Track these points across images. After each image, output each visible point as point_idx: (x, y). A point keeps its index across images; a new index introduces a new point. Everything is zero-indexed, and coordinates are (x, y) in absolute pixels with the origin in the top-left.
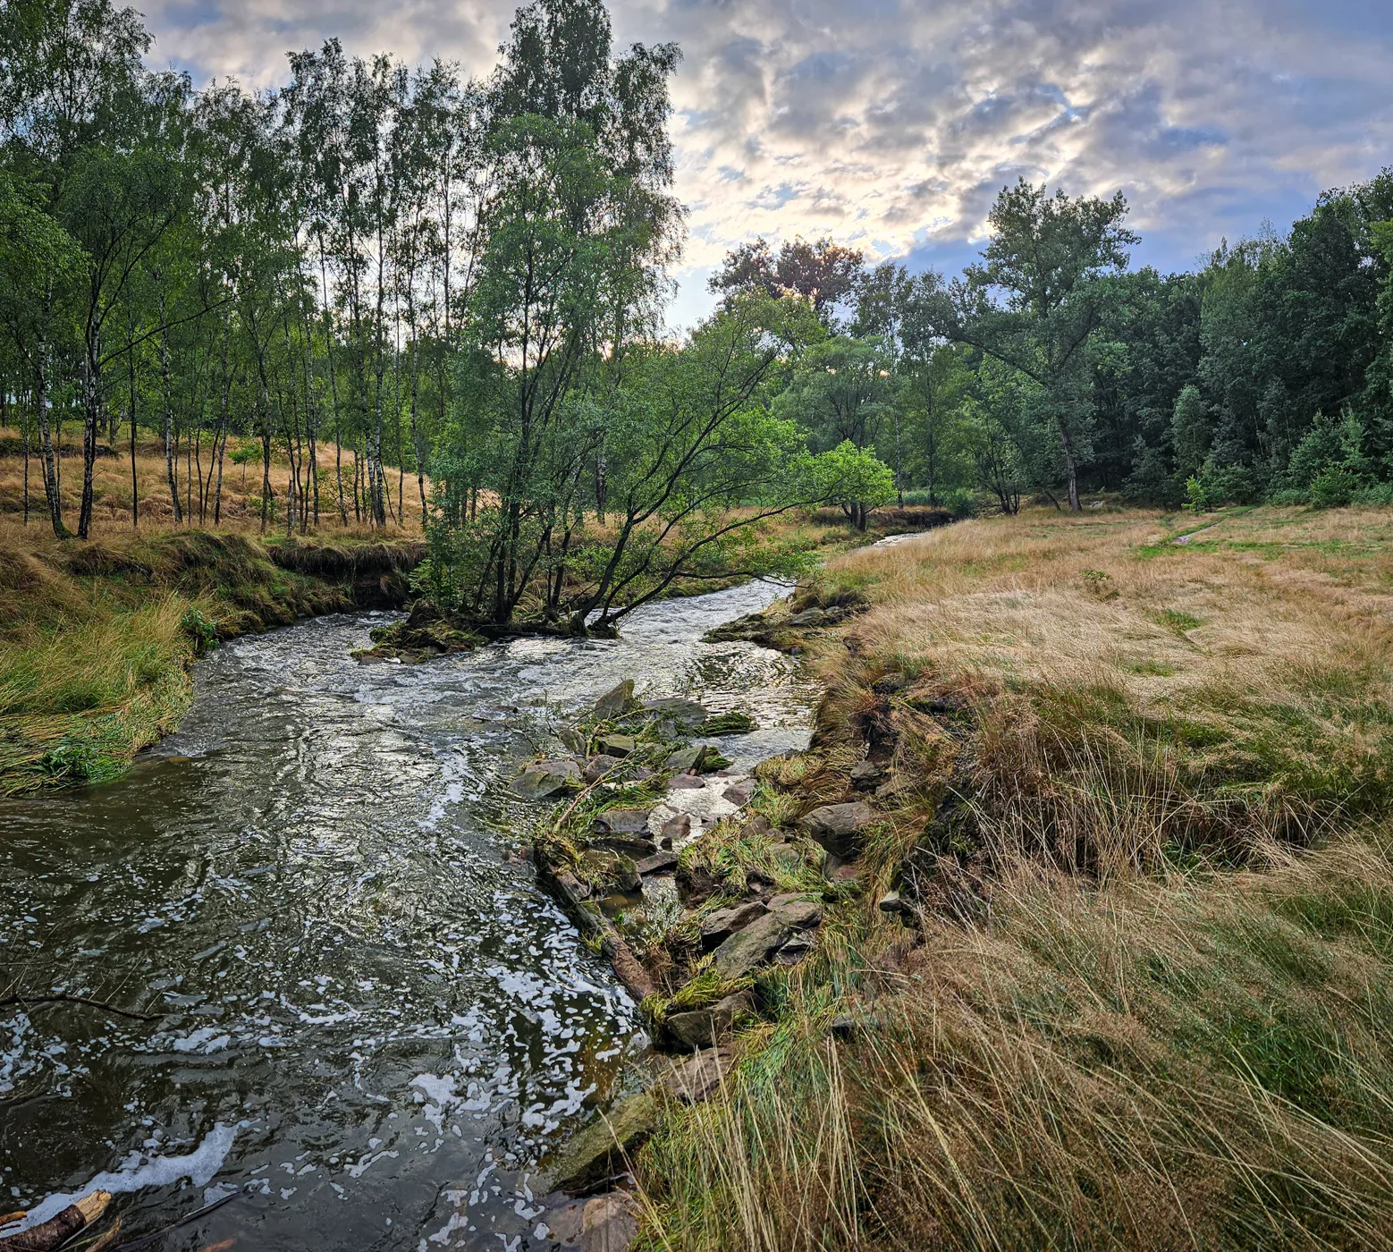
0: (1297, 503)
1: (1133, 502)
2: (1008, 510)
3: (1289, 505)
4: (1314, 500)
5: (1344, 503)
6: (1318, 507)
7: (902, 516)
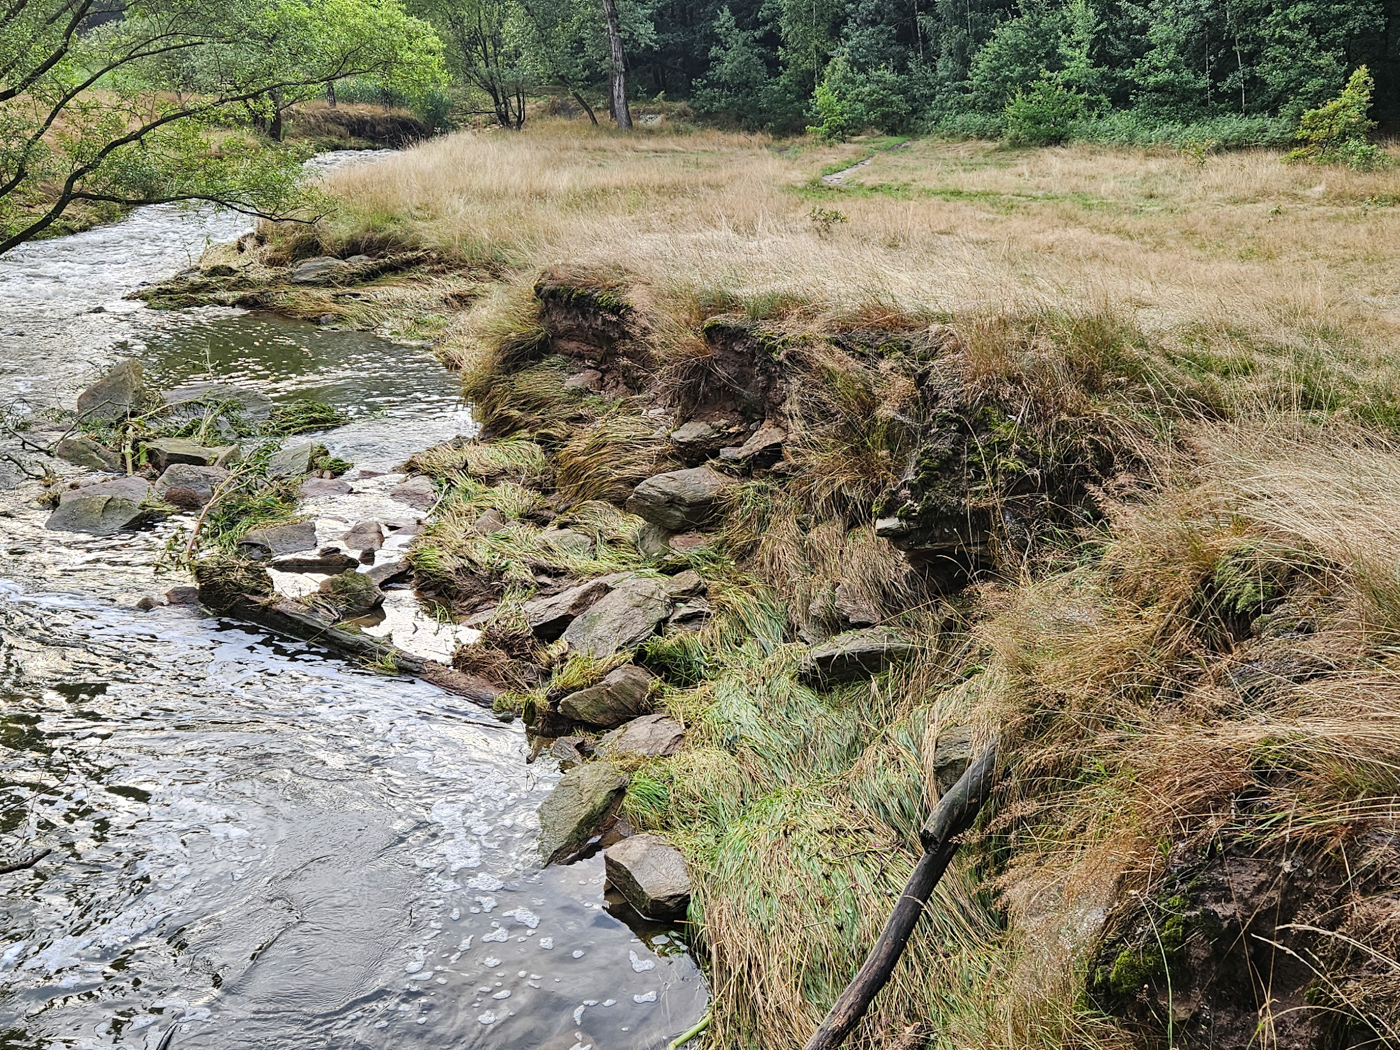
0: (981, 136)
1: (707, 118)
2: (507, 121)
3: (967, 138)
4: (1011, 132)
5: (1057, 139)
6: (1016, 144)
7: (337, 119)
